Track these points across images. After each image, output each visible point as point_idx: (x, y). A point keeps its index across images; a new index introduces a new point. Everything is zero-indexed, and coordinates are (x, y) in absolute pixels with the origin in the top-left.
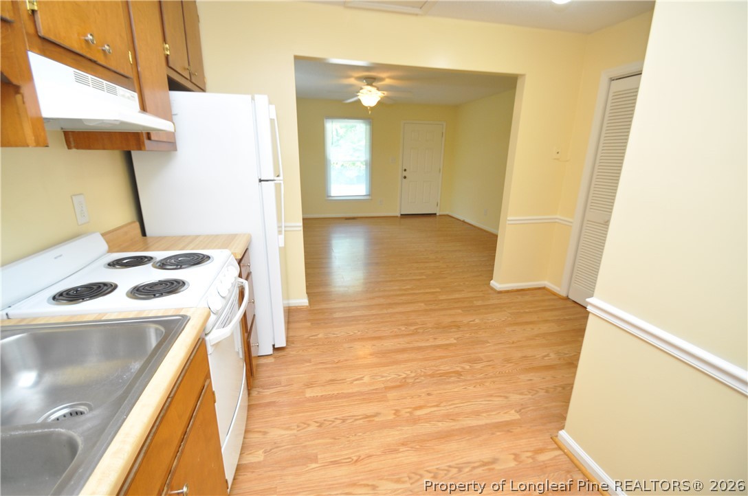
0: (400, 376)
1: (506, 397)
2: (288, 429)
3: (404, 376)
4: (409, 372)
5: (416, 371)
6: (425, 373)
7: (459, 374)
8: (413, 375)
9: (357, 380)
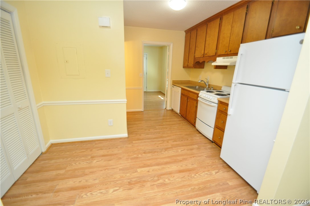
0: (168, 152)
1: (133, 146)
2: (195, 139)
3: (166, 152)
4: (164, 153)
5: (161, 153)
6: (158, 153)
7: (145, 153)
8: (162, 152)
9: (183, 150)
